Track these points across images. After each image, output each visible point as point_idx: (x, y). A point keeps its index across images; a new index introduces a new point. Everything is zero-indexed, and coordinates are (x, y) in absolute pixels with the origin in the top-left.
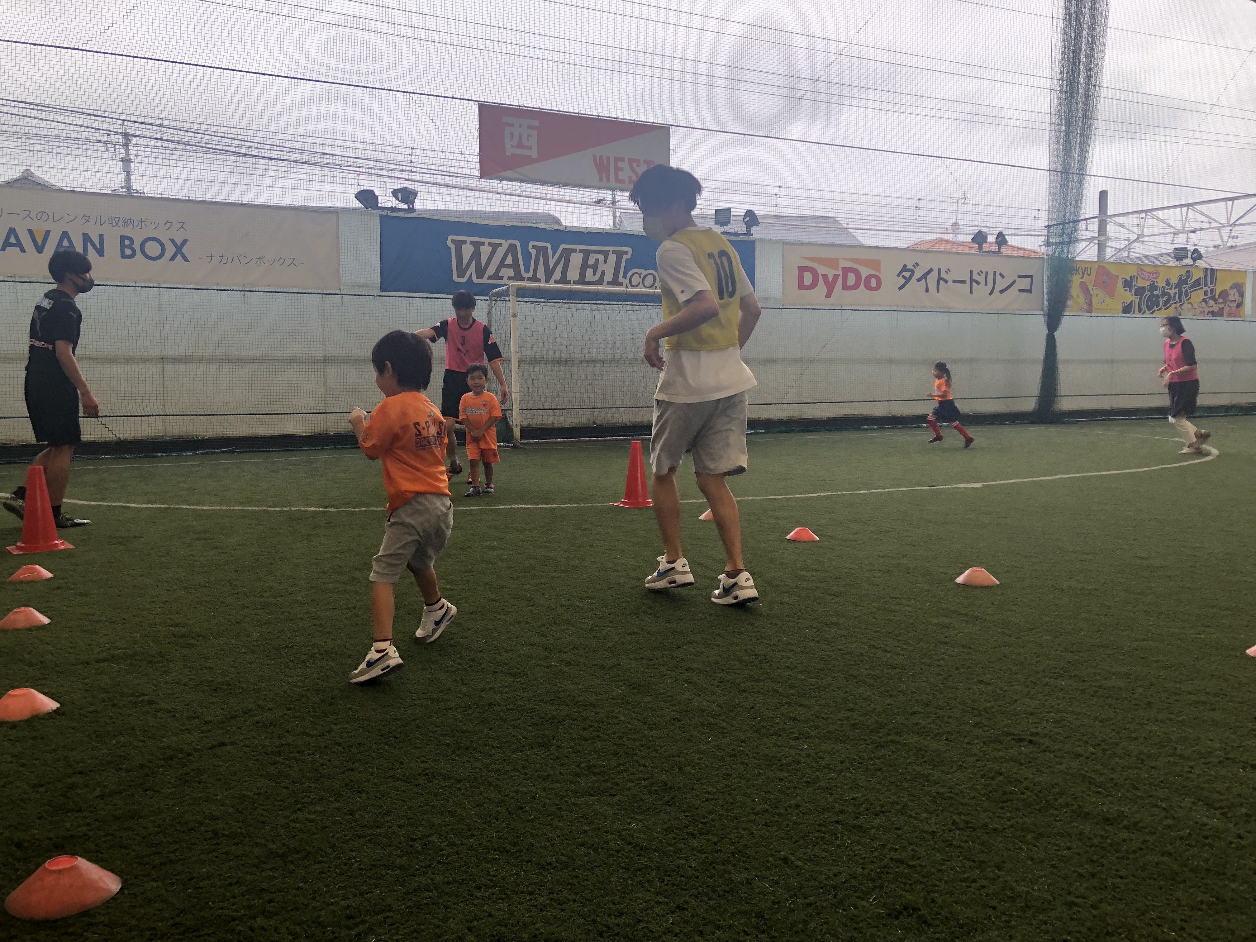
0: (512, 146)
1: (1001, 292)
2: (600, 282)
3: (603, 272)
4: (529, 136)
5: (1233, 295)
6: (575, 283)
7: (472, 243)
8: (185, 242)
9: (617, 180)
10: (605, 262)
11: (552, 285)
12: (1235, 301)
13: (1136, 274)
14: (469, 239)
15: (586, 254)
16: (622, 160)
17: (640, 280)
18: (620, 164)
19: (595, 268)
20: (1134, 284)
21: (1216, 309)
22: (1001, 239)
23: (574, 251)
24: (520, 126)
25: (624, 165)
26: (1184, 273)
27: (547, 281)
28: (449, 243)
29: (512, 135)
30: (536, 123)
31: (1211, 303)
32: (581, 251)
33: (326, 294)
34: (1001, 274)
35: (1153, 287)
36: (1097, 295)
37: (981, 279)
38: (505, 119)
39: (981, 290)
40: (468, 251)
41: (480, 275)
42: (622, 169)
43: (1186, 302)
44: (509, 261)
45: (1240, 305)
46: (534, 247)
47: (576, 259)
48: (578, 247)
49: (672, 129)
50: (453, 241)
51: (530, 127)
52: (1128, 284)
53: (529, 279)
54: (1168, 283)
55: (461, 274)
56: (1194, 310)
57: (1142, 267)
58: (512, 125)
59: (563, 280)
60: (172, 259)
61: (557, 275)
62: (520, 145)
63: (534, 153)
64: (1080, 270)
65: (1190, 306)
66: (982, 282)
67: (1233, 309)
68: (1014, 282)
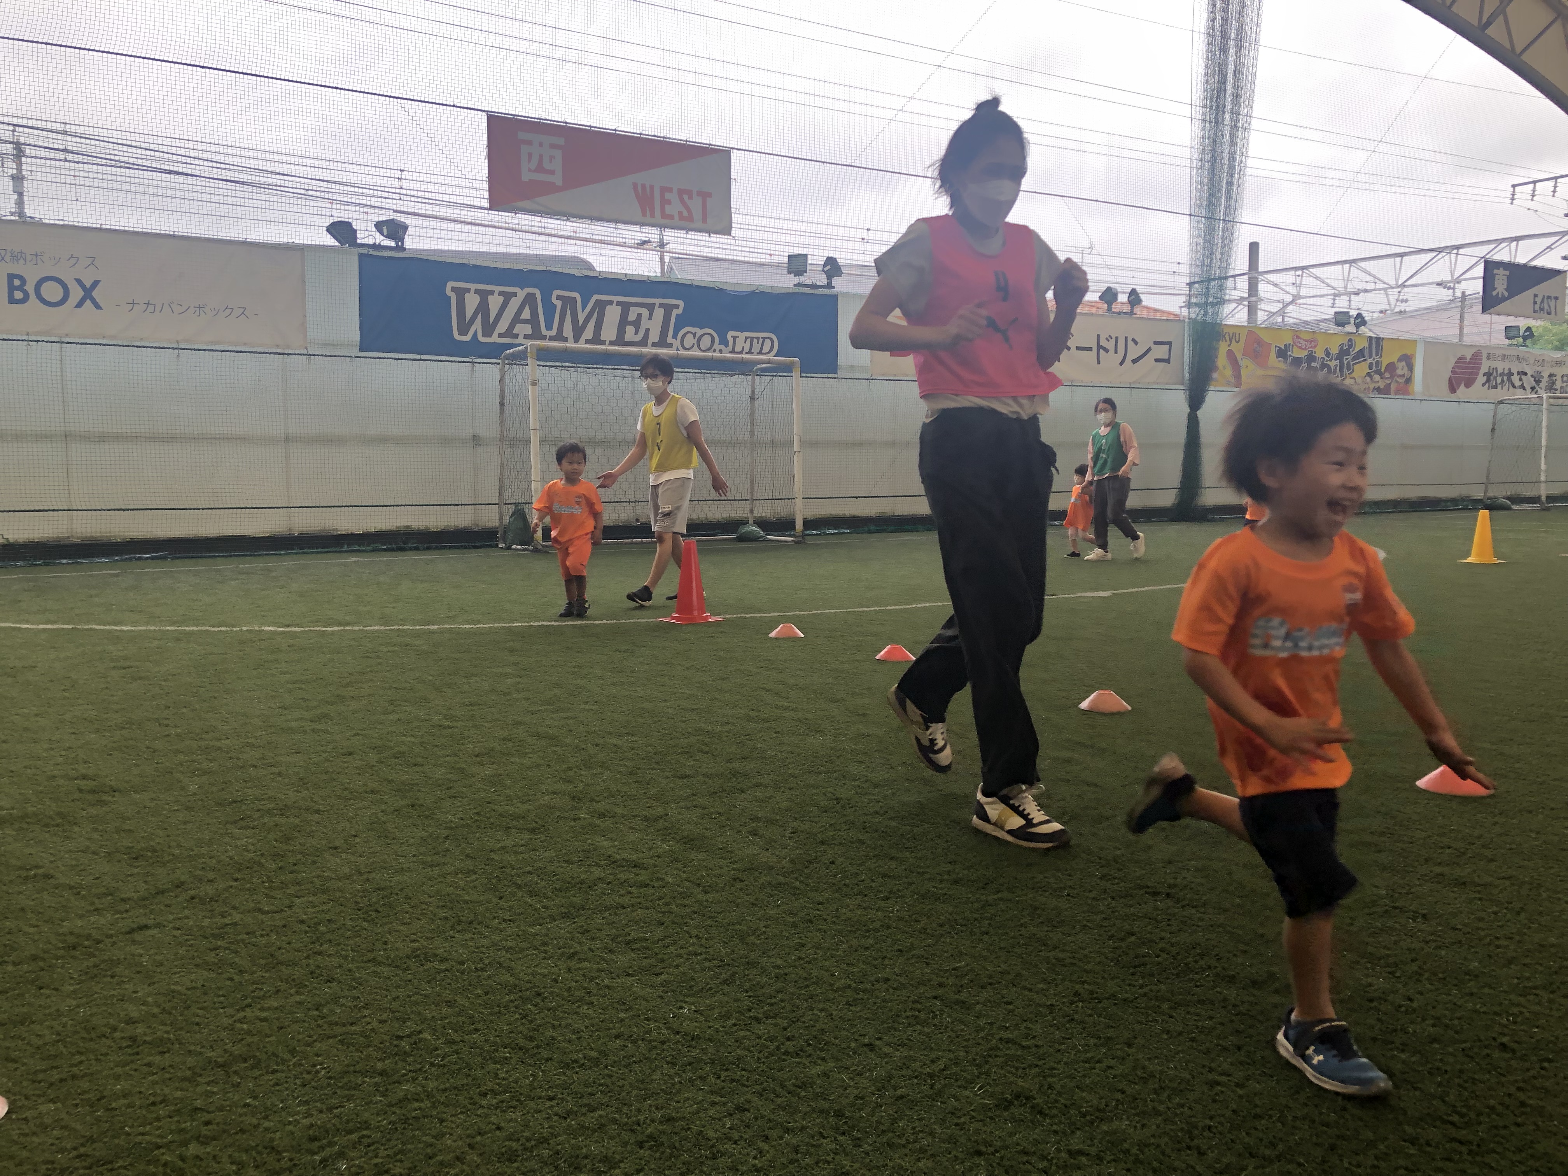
0: (530, 170)
1: (1134, 361)
2: (643, 343)
3: (647, 330)
4: (552, 158)
5: (1401, 369)
6: (612, 343)
7: (477, 291)
8: (96, 283)
9: (664, 216)
10: (650, 318)
11: (581, 345)
12: (1403, 375)
13: (1291, 343)
14: (473, 287)
15: (625, 308)
16: (670, 190)
17: (695, 341)
18: (668, 196)
19: (637, 324)
20: (1289, 353)
21: (1382, 385)
22: (1134, 297)
23: (611, 303)
24: (541, 145)
25: (673, 197)
26: (1346, 342)
27: (576, 341)
28: (448, 292)
29: (530, 155)
30: (561, 141)
31: (1377, 377)
32: (619, 303)
33: (289, 354)
34: (1133, 340)
35: (1311, 358)
36: (1247, 367)
37: (1110, 346)
38: (522, 135)
39: (1111, 359)
40: (472, 302)
41: (488, 332)
42: (669, 202)
43: (1348, 376)
44: (526, 314)
45: (1409, 381)
46: (558, 297)
47: (613, 314)
48: (616, 299)
49: (734, 154)
50: (453, 289)
51: (553, 146)
52: (1282, 353)
53: (551, 338)
54: (1328, 353)
55: (463, 331)
56: (1357, 386)
57: (1298, 333)
58: (530, 143)
59: (596, 339)
60: (79, 305)
61: (589, 333)
62: (540, 169)
63: (558, 180)
64: (1227, 336)
65: (1354, 381)
66: (1112, 350)
67: (1401, 385)
68: (1149, 350)
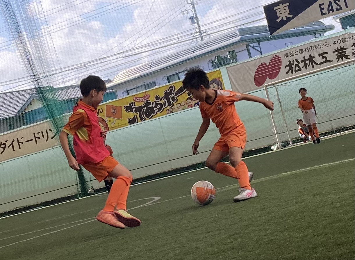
5: (213, 87)
13: (133, 102)
20: (133, 107)
35: (147, 104)
36: (110, 121)
43: (174, 104)
52: (129, 108)
54: (157, 98)
56: (183, 107)
57: (135, 96)
65: (179, 105)
